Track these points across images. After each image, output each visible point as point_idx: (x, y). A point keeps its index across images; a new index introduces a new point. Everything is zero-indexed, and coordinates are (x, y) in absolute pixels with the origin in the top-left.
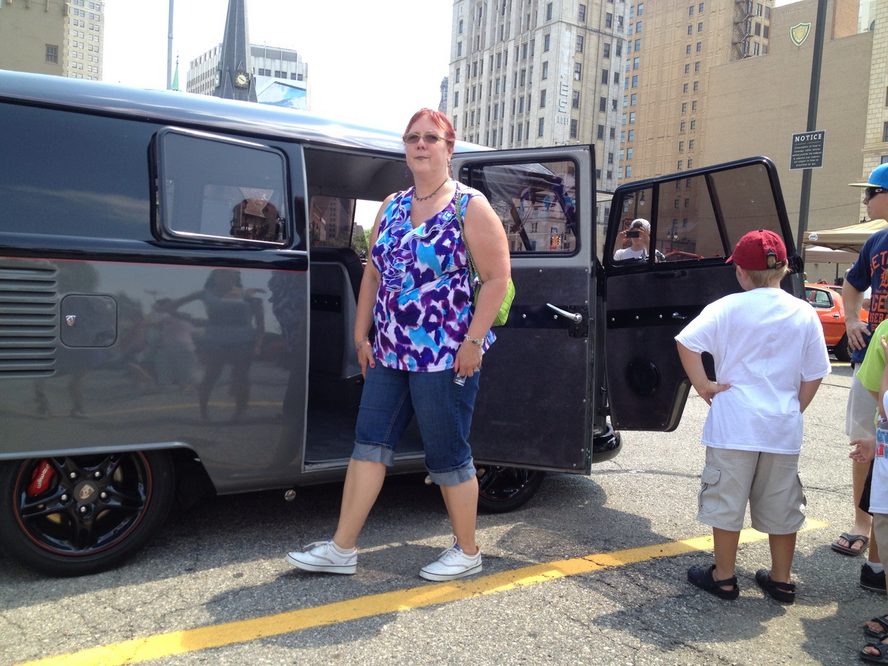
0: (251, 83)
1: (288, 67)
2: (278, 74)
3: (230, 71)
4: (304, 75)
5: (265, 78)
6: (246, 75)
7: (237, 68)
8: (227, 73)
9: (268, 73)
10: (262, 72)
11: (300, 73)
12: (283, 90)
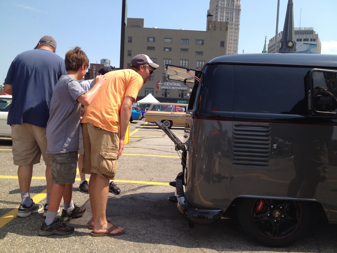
0: (294, 45)
1: (309, 37)
2: (305, 40)
3: (286, 42)
4: (316, 39)
5: (299, 42)
6: (292, 42)
7: (288, 40)
8: (285, 42)
9: (301, 40)
10: (298, 40)
11: (315, 38)
12: (307, 46)
